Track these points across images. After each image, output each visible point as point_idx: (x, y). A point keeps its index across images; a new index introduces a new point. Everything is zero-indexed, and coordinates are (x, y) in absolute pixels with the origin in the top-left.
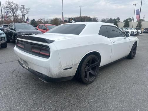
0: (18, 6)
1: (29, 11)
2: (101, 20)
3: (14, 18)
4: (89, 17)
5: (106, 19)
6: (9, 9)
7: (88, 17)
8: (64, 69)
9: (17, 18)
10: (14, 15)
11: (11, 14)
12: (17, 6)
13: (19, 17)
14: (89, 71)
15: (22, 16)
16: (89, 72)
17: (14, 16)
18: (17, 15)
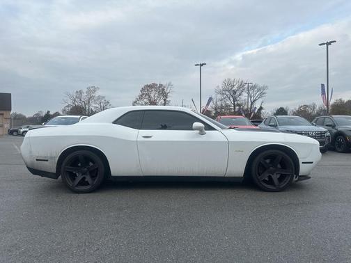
0: (244, 86)
1: (265, 91)
3: (234, 109)
6: (228, 93)
8: (37, 160)
10: (236, 102)
11: (229, 102)
12: (242, 85)
13: (245, 107)
15: (250, 103)
17: (234, 104)
18: (241, 102)
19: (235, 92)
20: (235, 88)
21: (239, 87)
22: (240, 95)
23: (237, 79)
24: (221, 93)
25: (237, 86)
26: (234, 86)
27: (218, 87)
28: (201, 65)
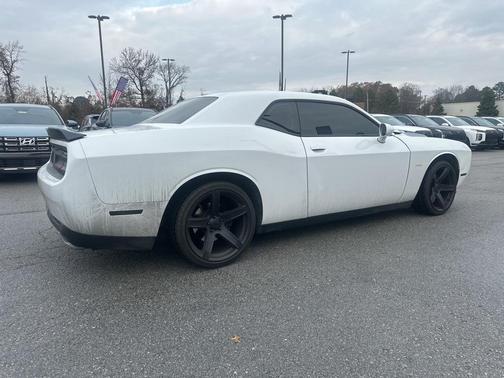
0: (155, 63)
1: (186, 74)
2: (433, 95)
3: (143, 98)
4: (389, 85)
5: (452, 89)
6: (131, 72)
7: (384, 85)
8: (112, 213)
9: (153, 99)
10: (144, 88)
11: (134, 87)
12: (151, 62)
13: (157, 96)
14: (217, 232)
15: (165, 91)
16: (217, 236)
17: (142, 91)
18: (151, 87)
19: (141, 72)
20: (142, 65)
21: (148, 64)
22: (150, 76)
23: (144, 51)
24: (118, 70)
25: (144, 62)
26: (139, 61)
27: (114, 59)
28: (100, 19)
